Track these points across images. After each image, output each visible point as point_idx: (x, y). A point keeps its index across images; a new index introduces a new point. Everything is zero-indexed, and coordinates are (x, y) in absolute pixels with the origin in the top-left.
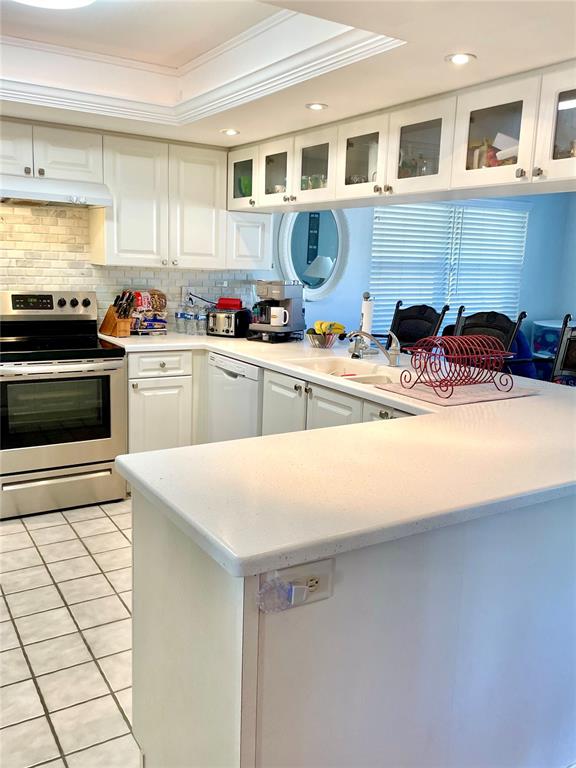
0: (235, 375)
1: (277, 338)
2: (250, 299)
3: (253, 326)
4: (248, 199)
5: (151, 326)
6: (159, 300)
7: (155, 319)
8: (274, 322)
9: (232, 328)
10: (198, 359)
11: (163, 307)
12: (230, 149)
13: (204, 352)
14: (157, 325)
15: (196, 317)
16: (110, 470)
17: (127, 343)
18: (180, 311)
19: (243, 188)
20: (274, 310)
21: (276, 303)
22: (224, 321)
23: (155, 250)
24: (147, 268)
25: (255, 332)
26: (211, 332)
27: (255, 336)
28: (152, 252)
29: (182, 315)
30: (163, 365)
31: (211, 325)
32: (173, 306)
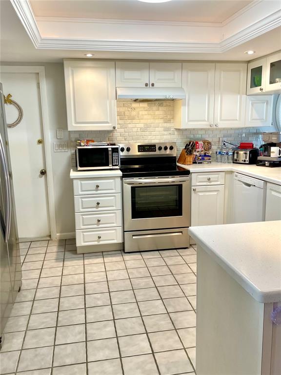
0: (249, 185)
1: (273, 164)
2: (258, 143)
3: (260, 158)
4: (259, 88)
5: (203, 159)
6: (208, 145)
7: (205, 155)
8: (272, 155)
9: (248, 159)
10: (228, 176)
11: (209, 149)
12: (249, 62)
13: (231, 172)
14: (206, 158)
15: (227, 154)
16: (181, 232)
17: (191, 168)
18: (219, 151)
19: (256, 81)
20: (273, 149)
21: (274, 145)
22: (243, 155)
23: (206, 120)
24: (202, 129)
25: (261, 161)
26: (235, 162)
27: (261, 164)
28: (205, 121)
29: (220, 153)
30: (209, 179)
31: (235, 157)
32: (215, 148)
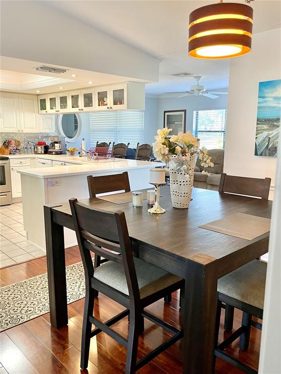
0: (44, 164)
1: (57, 153)
2: (48, 143)
3: (49, 150)
4: (45, 111)
5: (16, 152)
6: (18, 143)
7: (17, 149)
8: (56, 148)
9: (43, 151)
10: (32, 160)
11: (19, 145)
12: (38, 95)
13: (34, 158)
14: (17, 151)
15: (31, 148)
16: (6, 195)
17: (10, 156)
18: (25, 147)
19: (43, 107)
20: (56, 145)
21: (57, 143)
22: (40, 149)
24: (13, 133)
25: (50, 152)
26: (36, 153)
28: (15, 128)
29: (26, 148)
30: (21, 162)
31: (36, 150)
32: (22, 145)
